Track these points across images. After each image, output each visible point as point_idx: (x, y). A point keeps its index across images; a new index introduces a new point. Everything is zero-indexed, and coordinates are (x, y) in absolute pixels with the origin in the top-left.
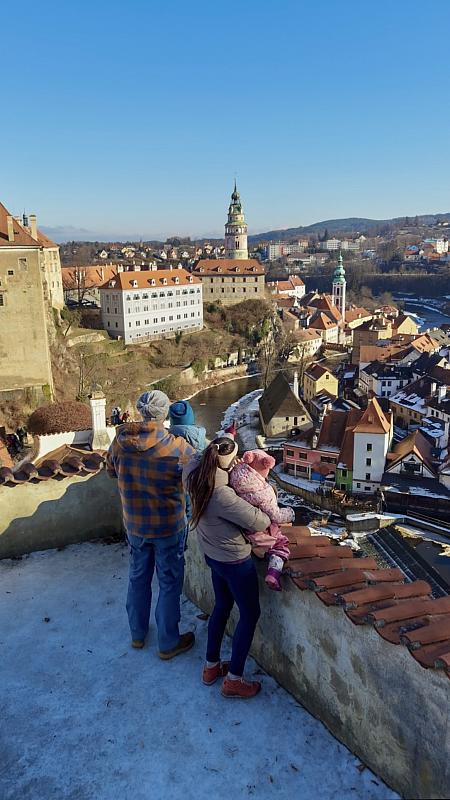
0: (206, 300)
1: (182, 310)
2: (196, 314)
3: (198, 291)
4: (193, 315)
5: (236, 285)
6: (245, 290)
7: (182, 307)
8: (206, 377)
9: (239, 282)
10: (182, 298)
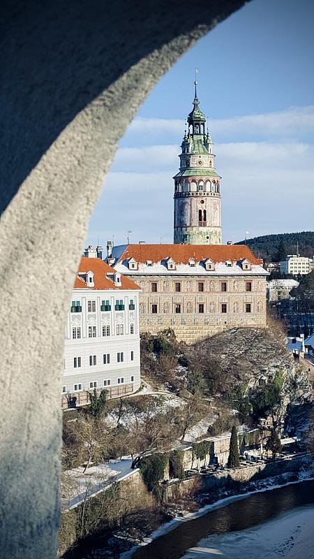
0: (147, 329)
1: (100, 346)
2: (127, 356)
3: (132, 307)
4: (120, 357)
5: (206, 298)
6: (224, 309)
7: (100, 338)
8: (169, 492)
9: (211, 291)
10: (100, 319)
